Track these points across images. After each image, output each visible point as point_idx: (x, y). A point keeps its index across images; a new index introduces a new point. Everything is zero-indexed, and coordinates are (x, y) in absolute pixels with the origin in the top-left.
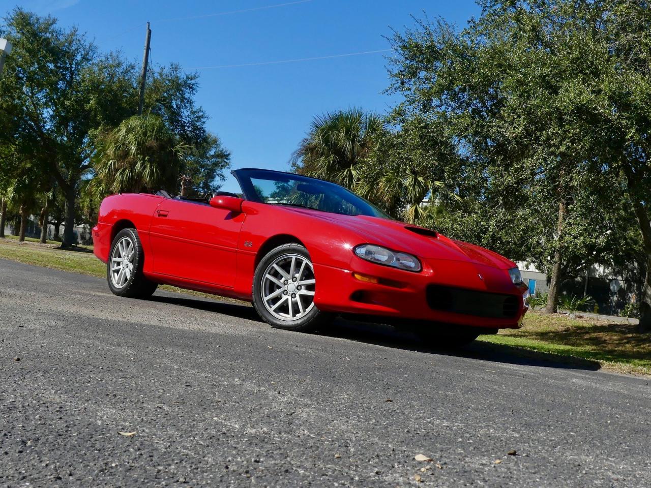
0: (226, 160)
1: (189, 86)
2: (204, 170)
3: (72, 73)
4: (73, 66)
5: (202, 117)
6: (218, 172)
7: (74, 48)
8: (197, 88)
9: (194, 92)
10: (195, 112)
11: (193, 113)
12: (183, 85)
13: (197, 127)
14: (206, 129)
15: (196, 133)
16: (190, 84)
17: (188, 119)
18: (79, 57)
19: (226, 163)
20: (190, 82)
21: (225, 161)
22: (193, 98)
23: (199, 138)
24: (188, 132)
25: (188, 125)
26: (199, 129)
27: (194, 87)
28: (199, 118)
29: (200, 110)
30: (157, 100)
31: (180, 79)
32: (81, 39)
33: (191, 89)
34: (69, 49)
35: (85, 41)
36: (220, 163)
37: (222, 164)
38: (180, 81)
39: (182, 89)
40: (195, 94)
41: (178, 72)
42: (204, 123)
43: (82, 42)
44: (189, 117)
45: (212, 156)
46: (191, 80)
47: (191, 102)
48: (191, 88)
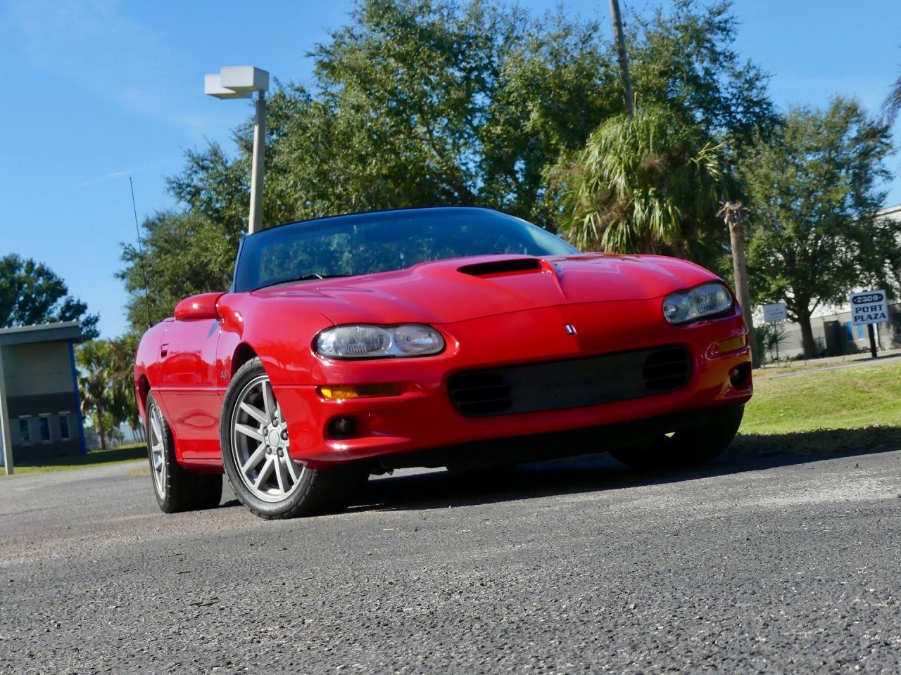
0: (884, 140)
1: (719, 28)
2: (847, 172)
3: (496, 73)
4: (495, 59)
5: (757, 79)
6: (876, 168)
7: (487, 26)
8: (735, 26)
9: (732, 35)
10: (740, 73)
11: (738, 76)
12: (707, 30)
13: (751, 101)
14: (771, 100)
15: (754, 113)
16: (720, 22)
17: (730, 90)
18: (500, 40)
19: (887, 144)
20: (717, 19)
21: (882, 143)
22: (733, 47)
23: (763, 121)
24: (739, 116)
25: (734, 101)
26: (759, 104)
27: (728, 26)
28: (751, 83)
29: (749, 67)
30: (662, 74)
31: (698, 19)
32: (496, 6)
33: (725, 33)
34: (480, 30)
35: (504, 7)
36: (873, 149)
37: (878, 149)
38: (700, 23)
39: (709, 36)
40: (734, 40)
41: (691, 6)
42: (763, 88)
43: (500, 11)
44: (732, 87)
45: (856, 139)
46: (719, 14)
47: (731, 57)
48: (724, 29)
